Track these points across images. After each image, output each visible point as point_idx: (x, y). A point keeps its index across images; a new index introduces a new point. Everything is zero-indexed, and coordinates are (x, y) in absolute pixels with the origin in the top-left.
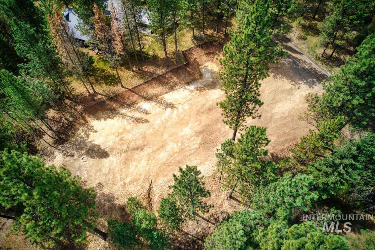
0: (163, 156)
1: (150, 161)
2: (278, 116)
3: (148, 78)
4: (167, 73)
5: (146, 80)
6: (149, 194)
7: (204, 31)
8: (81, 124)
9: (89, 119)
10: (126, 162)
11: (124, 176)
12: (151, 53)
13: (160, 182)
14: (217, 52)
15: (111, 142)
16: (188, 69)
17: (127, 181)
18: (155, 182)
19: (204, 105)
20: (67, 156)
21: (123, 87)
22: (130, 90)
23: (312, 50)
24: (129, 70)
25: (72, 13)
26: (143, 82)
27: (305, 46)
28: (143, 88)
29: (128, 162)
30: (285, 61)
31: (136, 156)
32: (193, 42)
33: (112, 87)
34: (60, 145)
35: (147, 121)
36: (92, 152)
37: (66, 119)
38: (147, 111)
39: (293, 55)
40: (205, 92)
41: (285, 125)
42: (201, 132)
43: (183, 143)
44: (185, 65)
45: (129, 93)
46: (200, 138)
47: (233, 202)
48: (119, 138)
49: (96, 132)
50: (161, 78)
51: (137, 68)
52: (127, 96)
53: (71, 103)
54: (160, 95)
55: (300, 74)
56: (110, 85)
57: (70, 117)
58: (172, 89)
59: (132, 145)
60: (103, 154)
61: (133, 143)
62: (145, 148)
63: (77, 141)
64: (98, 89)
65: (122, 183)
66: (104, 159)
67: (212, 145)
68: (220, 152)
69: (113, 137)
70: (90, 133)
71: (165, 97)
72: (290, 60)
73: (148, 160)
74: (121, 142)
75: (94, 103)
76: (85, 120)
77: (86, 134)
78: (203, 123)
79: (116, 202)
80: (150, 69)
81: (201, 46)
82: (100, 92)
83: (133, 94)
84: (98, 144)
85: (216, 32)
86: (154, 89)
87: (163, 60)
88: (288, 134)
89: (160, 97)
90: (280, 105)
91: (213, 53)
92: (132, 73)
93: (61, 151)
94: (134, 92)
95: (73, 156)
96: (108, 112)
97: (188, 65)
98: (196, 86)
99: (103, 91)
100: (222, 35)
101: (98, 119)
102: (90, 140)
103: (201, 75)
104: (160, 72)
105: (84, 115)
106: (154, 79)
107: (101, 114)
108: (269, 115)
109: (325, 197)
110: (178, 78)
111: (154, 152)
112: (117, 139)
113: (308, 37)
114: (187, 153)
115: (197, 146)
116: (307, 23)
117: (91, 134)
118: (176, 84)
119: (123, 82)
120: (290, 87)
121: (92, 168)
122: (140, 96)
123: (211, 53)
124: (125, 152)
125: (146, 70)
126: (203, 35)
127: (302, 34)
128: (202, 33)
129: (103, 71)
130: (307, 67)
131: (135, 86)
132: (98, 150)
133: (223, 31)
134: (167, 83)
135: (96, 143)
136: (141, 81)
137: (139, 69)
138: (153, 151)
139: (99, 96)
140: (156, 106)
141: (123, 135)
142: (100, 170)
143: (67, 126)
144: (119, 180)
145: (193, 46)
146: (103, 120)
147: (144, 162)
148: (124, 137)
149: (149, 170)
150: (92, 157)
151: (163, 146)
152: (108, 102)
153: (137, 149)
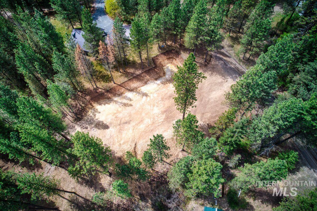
0: (142, 127)
1: (135, 130)
2: (212, 100)
3: (130, 77)
4: (142, 73)
5: (129, 79)
6: (135, 150)
7: (166, 43)
8: (89, 108)
9: (94, 105)
10: (120, 131)
11: (119, 139)
12: (131, 59)
13: (141, 142)
14: (175, 57)
15: (110, 119)
16: (156, 70)
17: (122, 142)
18: (138, 142)
19: (167, 94)
20: (83, 129)
21: (115, 83)
22: (119, 85)
23: (237, 55)
24: (118, 72)
25: (78, 32)
26: (127, 80)
27: (233, 51)
28: (127, 83)
29: (121, 131)
30: (219, 63)
31: (126, 127)
32: (159, 51)
33: (107, 84)
34: (78, 121)
35: (131, 105)
36: (99, 126)
37: (80, 105)
38: (130, 99)
39: (225, 58)
40: (167, 85)
41: (217, 106)
42: (165, 112)
43: (154, 119)
44: (154, 67)
45: (119, 87)
46: (164, 115)
47: (185, 153)
49: (100, 113)
50: (138, 77)
51: (123, 70)
52: (118, 89)
53: (82, 94)
54: (139, 87)
55: (228, 72)
56: (106, 82)
57: (82, 104)
58: (146, 83)
59: (123, 121)
60: (106, 127)
61: (123, 119)
62: (131, 123)
63: (89, 119)
64: (99, 85)
65: (119, 144)
66: (107, 130)
67: (172, 119)
68: (175, 125)
69: (111, 116)
70: (96, 113)
71: (142, 89)
72: (222, 62)
73: (133, 130)
74: (116, 119)
75: (97, 94)
76: (92, 106)
77: (94, 114)
78: (166, 106)
79: (116, 155)
80: (131, 71)
81: (164, 54)
82: (100, 87)
83: (121, 87)
84: (102, 121)
85: (174, 43)
86: (134, 84)
87: (139, 64)
88: (218, 112)
89: (138, 89)
90: (214, 93)
91: (172, 58)
92: (120, 74)
93: (79, 126)
94: (122, 86)
95: (87, 128)
96: (106, 99)
97: (156, 67)
98: (161, 81)
99: (102, 86)
100: (178, 45)
101: (100, 104)
102: (96, 118)
103: (164, 74)
104: (138, 72)
105: (91, 102)
106: (134, 77)
107: (101, 101)
108: (207, 100)
109: (232, 148)
110: (149, 76)
111: (137, 124)
112: (114, 117)
113: (235, 46)
114: (157, 125)
115: (162, 120)
116: (234, 35)
118: (148, 80)
119: (114, 80)
120: (221, 81)
121: (100, 135)
122: (126, 89)
123: (171, 58)
124: (119, 125)
125: (129, 71)
126: (165, 45)
127: (231, 43)
128: (165, 44)
129: (101, 72)
130: (233, 67)
131: (123, 82)
132: (102, 124)
133: (178, 42)
134: (143, 80)
135: (101, 119)
136: (126, 79)
137: (124, 71)
139: (100, 90)
140: (136, 95)
141: (117, 115)
142: (105, 136)
143: (81, 109)
144: (117, 142)
145: (158, 54)
146: (103, 105)
147: (131, 131)
148: (117, 116)
149: (134, 135)
150: (99, 129)
151: (142, 121)
152: (105, 94)
153: (126, 123)
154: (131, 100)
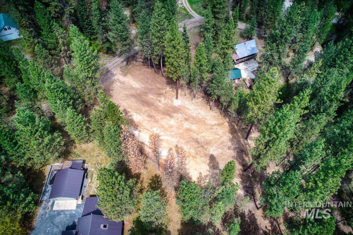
0: (194, 127)
1: (201, 132)
2: (142, 86)
10: (208, 143)
11: (217, 140)
15: (202, 159)
17: (218, 137)
19: (148, 121)
21: (159, 171)
24: (140, 175)
26: (148, 159)
28: (152, 158)
33: (163, 179)
35: (177, 146)
36: (214, 166)
38: (169, 150)
40: (137, 124)
41: (147, 82)
42: (169, 115)
43: (181, 121)
45: (161, 165)
46: (173, 115)
48: (196, 156)
49: (200, 173)
52: (164, 166)
56: (161, 182)
58: (143, 143)
60: (212, 158)
61: (195, 146)
62: (195, 138)
63: (213, 181)
65: (220, 139)
66: (215, 156)
69: (197, 160)
70: (203, 177)
73: (201, 133)
74: (198, 153)
77: (206, 178)
78: (163, 116)
79: (231, 137)
83: (160, 163)
84: (208, 166)
86: (149, 152)
98: (133, 131)
102: (208, 173)
106: (142, 153)
112: (198, 156)
114: (186, 117)
115: (179, 114)
117: (204, 174)
119: (154, 174)
120: (119, 83)
121: (224, 159)
124: (203, 147)
131: (153, 162)
132: (211, 163)
135: (208, 168)
138: (195, 133)
140: (162, 147)
142: (221, 154)
144: (220, 141)
146: (190, 175)
147: (204, 134)
148: (194, 153)
149: (206, 130)
150: (218, 163)
151: (188, 130)
153: (198, 142)
154: (171, 149)
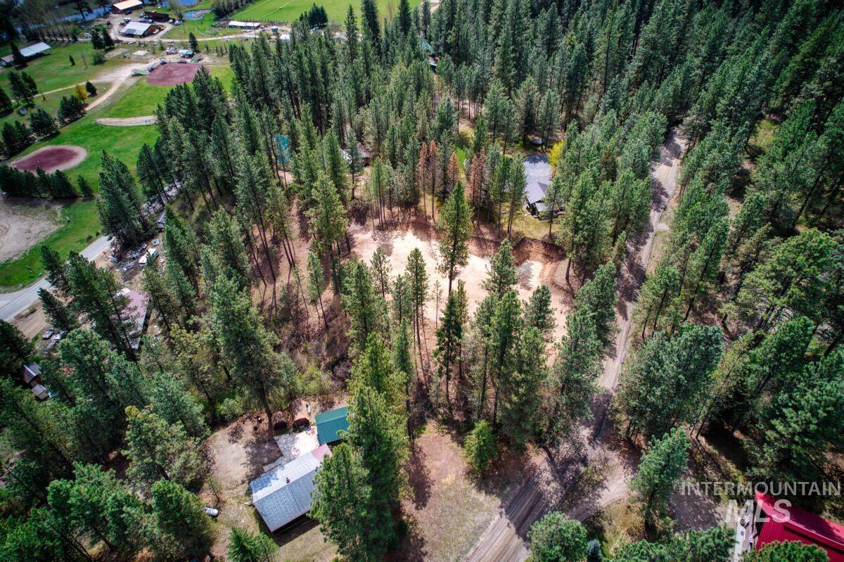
3: (476, 235)
8: (402, 229)
14: (554, 260)
32: (544, 237)
34: (378, 230)
37: (398, 219)
49: (403, 239)
50: (483, 242)
51: (478, 223)
53: (413, 212)
57: (402, 219)
58: (483, 256)
63: (388, 235)
75: (425, 223)
76: (407, 228)
80: (485, 230)
84: (394, 246)
87: (501, 231)
91: (551, 258)
93: (373, 233)
95: (375, 240)
96: (425, 235)
97: (514, 248)
101: (414, 234)
104: (489, 237)
105: (410, 224)
106: (478, 239)
107: (419, 232)
117: (399, 238)
118: (488, 255)
125: (482, 229)
139: (431, 221)
143: (394, 223)
146: (416, 237)
152: (431, 229)
